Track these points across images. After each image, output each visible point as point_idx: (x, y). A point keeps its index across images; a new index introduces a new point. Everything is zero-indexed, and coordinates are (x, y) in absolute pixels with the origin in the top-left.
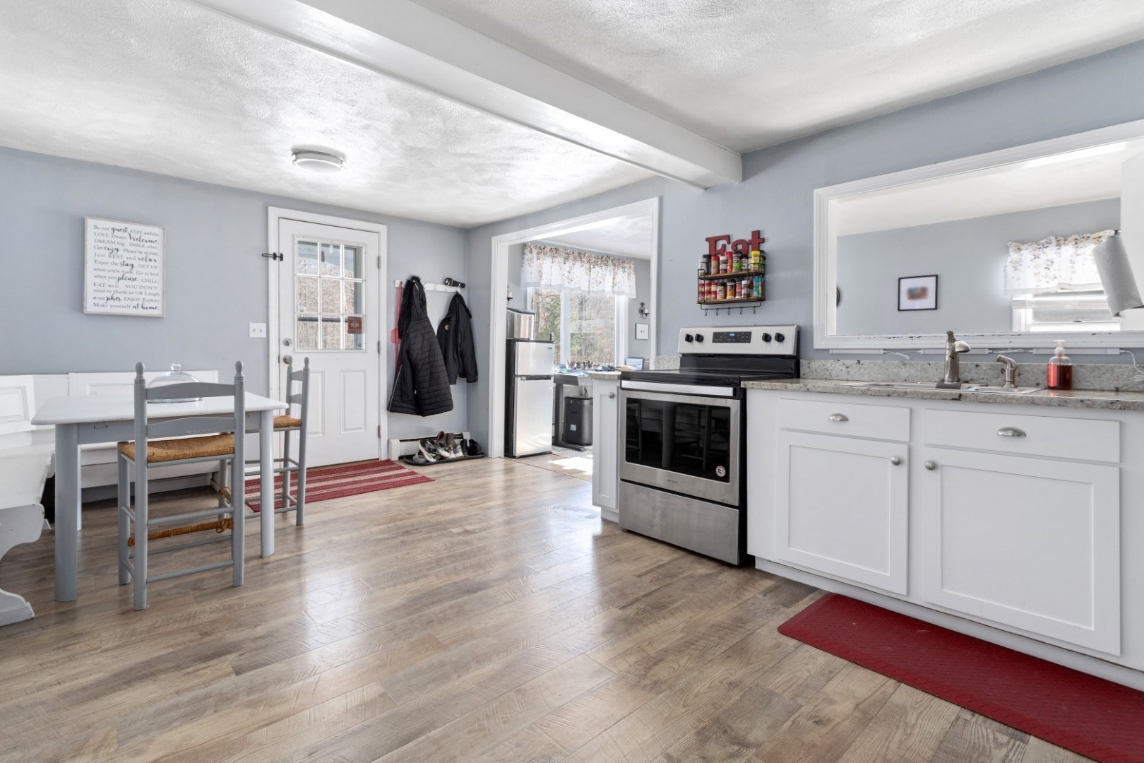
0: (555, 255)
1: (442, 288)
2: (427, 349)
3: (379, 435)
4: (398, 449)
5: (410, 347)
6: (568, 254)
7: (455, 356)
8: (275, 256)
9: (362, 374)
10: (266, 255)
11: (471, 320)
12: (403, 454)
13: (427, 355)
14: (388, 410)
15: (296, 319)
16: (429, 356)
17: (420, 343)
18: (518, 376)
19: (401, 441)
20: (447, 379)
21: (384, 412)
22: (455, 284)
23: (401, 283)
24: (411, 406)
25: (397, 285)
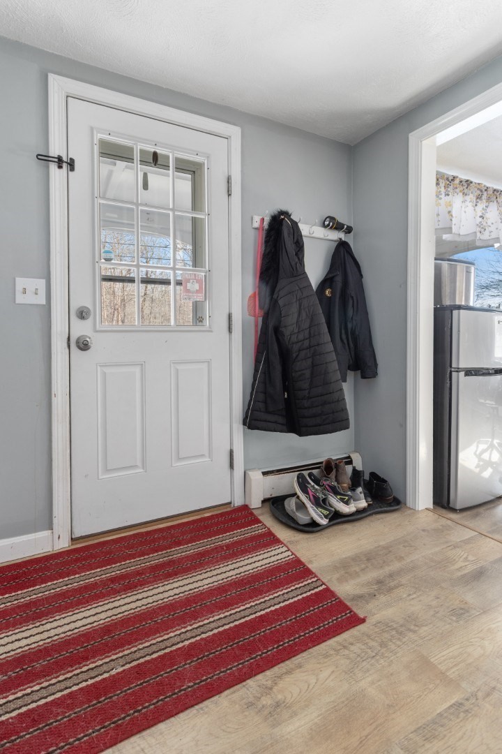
0: (466, 191)
1: (320, 232)
2: (306, 325)
3: (231, 466)
4: (261, 487)
5: (280, 322)
6: (481, 191)
7: (344, 337)
8: (60, 161)
9: (205, 366)
10: (44, 158)
11: (363, 280)
12: (268, 496)
13: (307, 336)
14: (244, 424)
15: (98, 279)
16: (310, 337)
17: (296, 315)
18: (458, 370)
19: (265, 474)
20: (338, 376)
21: (239, 428)
22: (338, 226)
23: (263, 220)
24: (281, 420)
25: (256, 225)
